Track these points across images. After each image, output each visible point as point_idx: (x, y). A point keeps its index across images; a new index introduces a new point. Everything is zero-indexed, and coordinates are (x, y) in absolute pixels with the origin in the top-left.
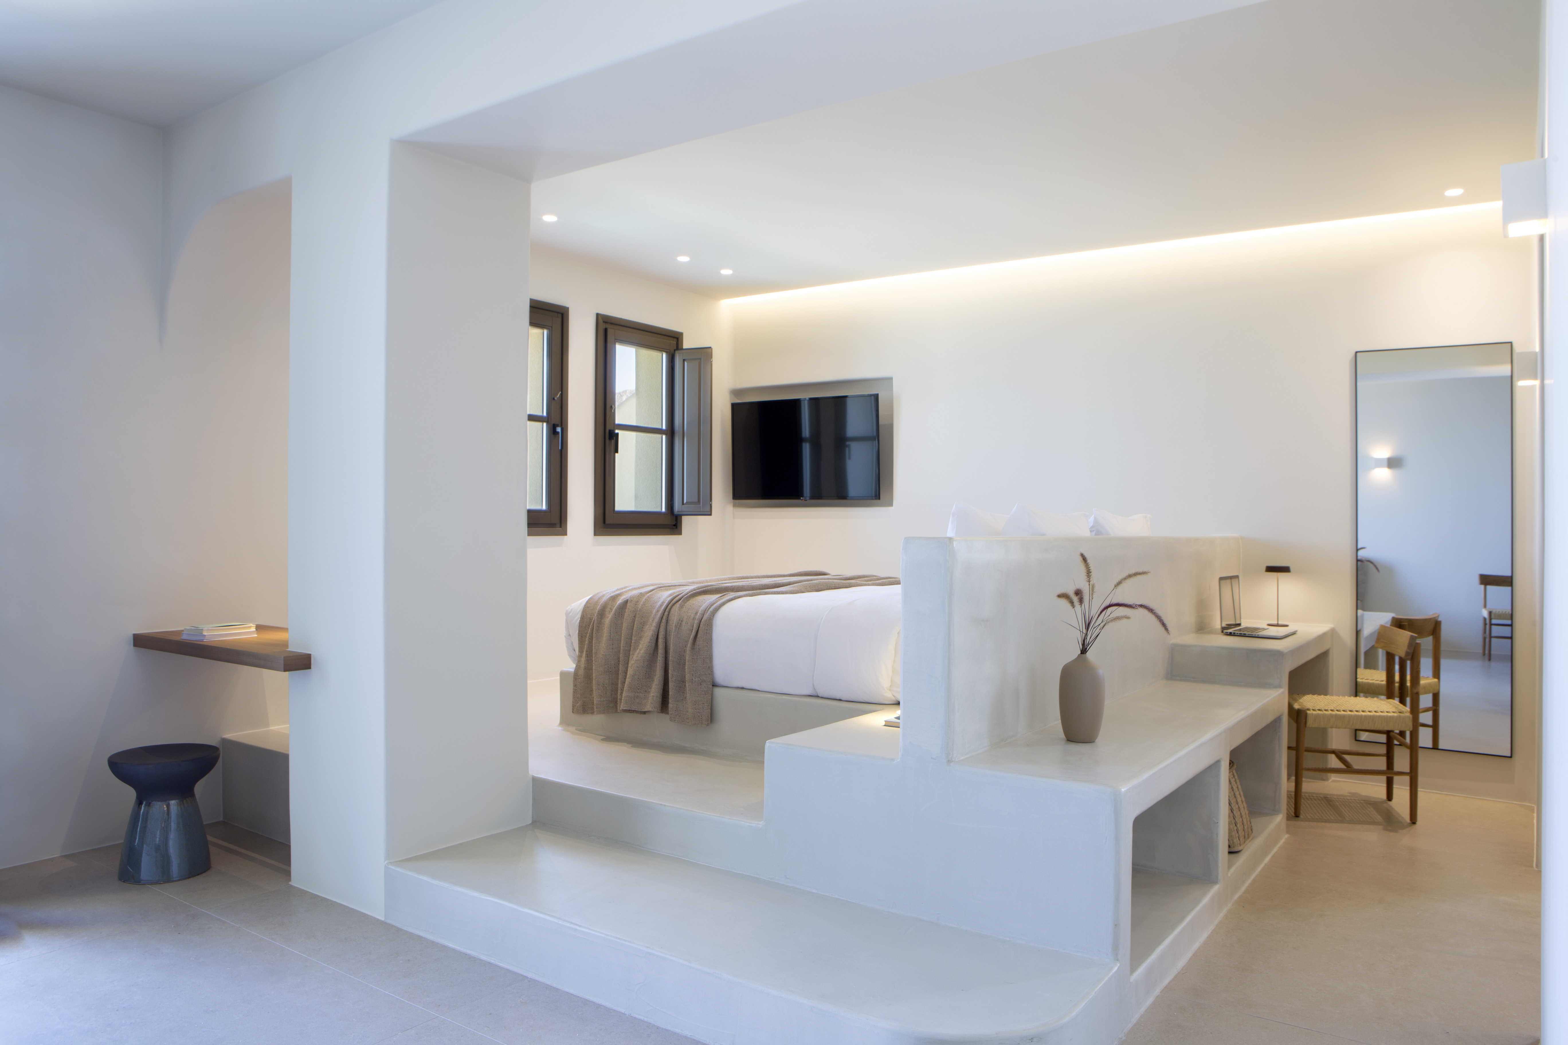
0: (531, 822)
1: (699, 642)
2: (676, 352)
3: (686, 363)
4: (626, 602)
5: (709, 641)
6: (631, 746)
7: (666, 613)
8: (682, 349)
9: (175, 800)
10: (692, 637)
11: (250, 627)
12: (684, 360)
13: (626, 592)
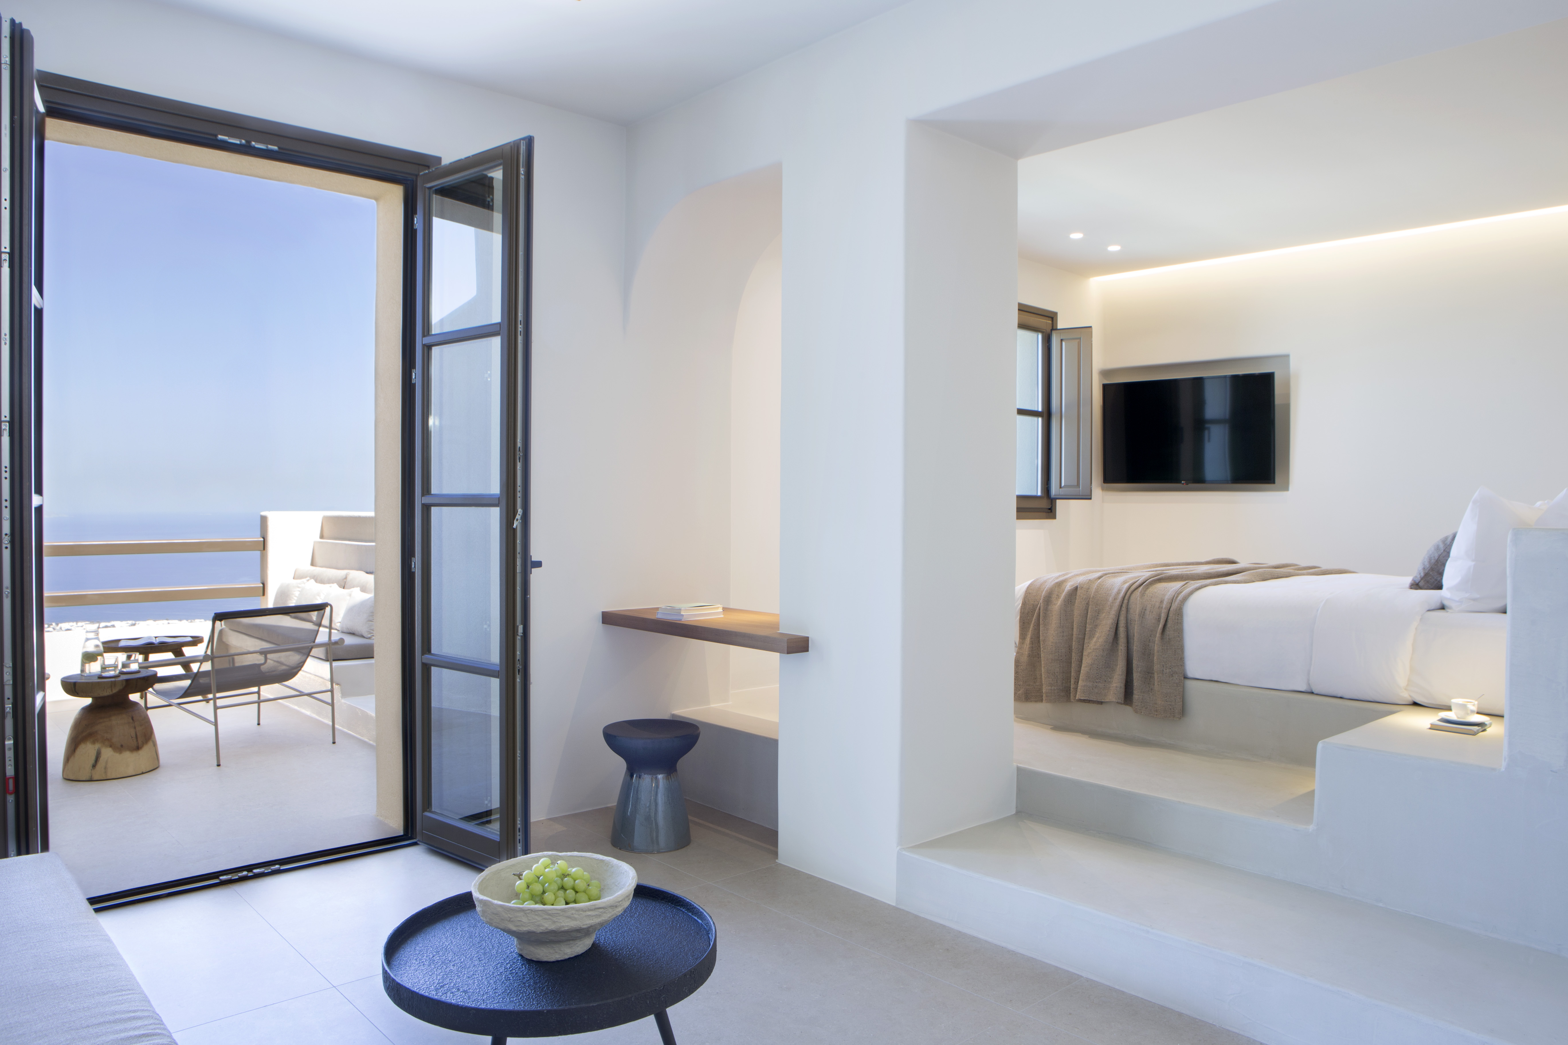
0: (1014, 812)
1: (1169, 632)
2: (1053, 332)
3: (1064, 343)
4: (1076, 588)
5: (1180, 631)
6: (1089, 737)
7: (1126, 601)
8: (1057, 329)
9: (664, 774)
10: (1161, 626)
11: (718, 608)
12: (1062, 340)
13: (1070, 578)
